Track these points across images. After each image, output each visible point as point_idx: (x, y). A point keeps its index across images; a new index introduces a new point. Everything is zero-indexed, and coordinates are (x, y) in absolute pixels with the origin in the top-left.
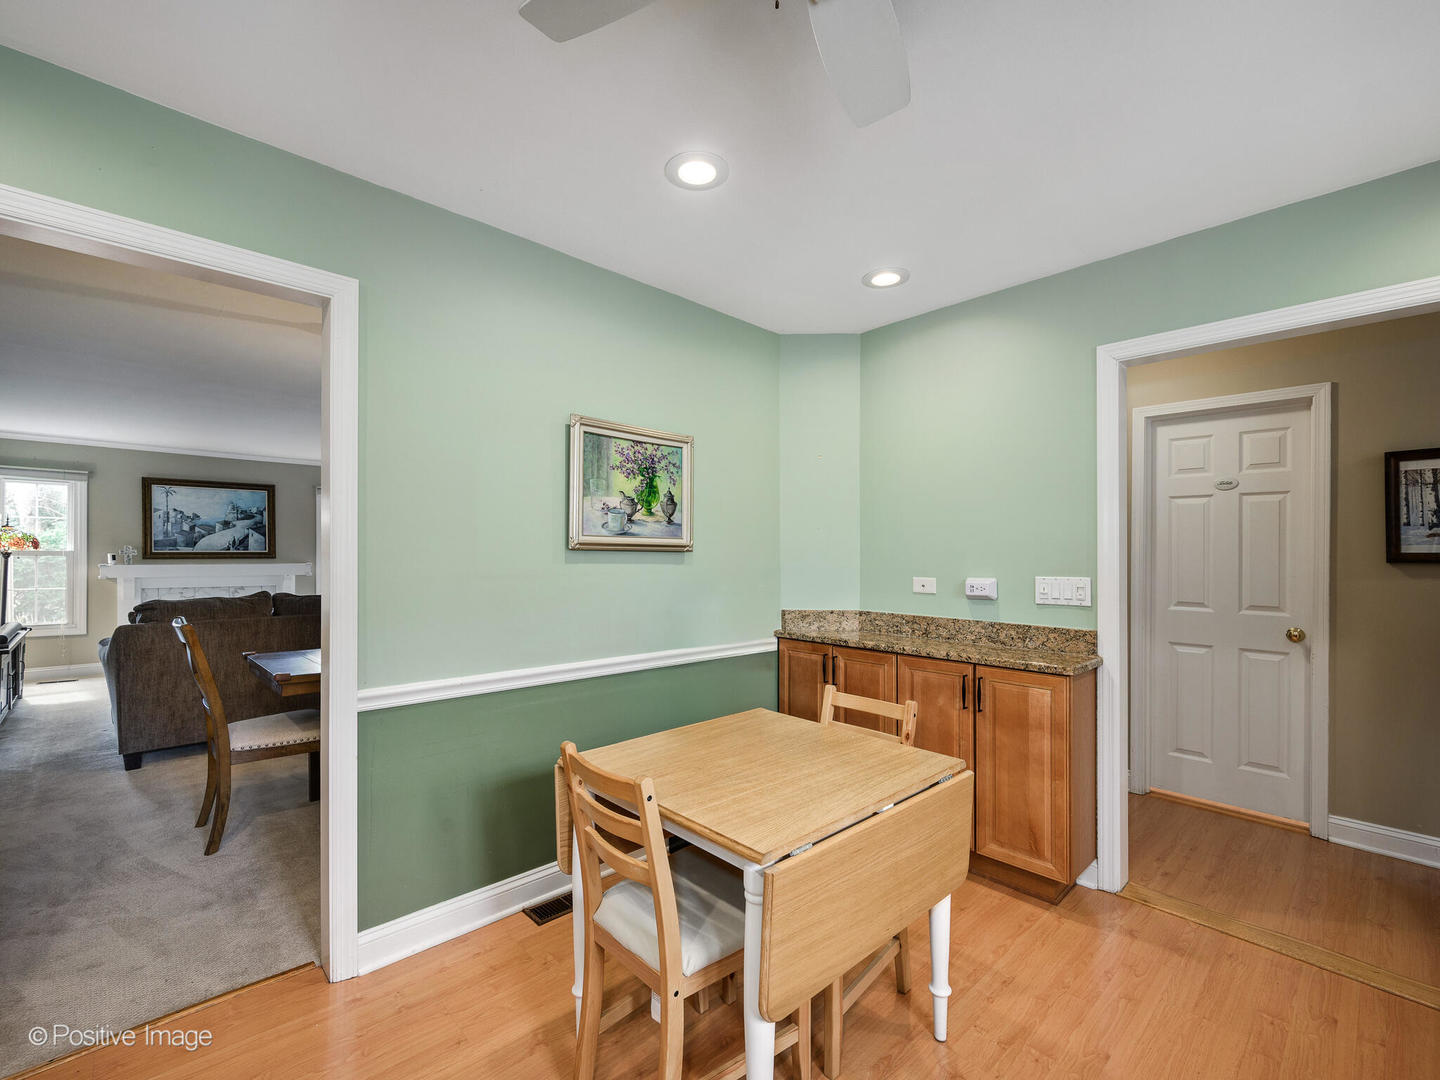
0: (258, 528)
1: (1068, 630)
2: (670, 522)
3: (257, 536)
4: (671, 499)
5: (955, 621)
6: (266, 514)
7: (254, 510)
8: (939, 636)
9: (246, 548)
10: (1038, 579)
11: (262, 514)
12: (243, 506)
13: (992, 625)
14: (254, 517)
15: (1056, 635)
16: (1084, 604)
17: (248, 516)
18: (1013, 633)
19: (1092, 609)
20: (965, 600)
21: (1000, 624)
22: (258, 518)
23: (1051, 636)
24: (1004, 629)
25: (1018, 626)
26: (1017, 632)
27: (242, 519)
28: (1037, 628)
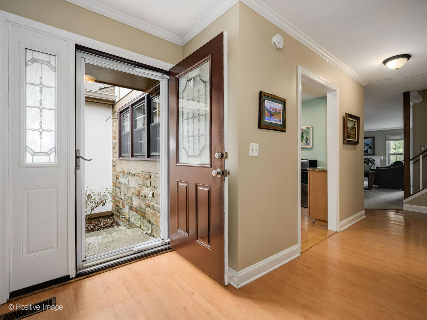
0: (370, 148)
2: (307, 143)
3: (370, 150)
4: (307, 138)
6: (372, 144)
7: (369, 143)
9: (367, 153)
11: (371, 144)
12: (366, 143)
14: (369, 145)
17: (367, 145)
22: (370, 145)
27: (366, 146)
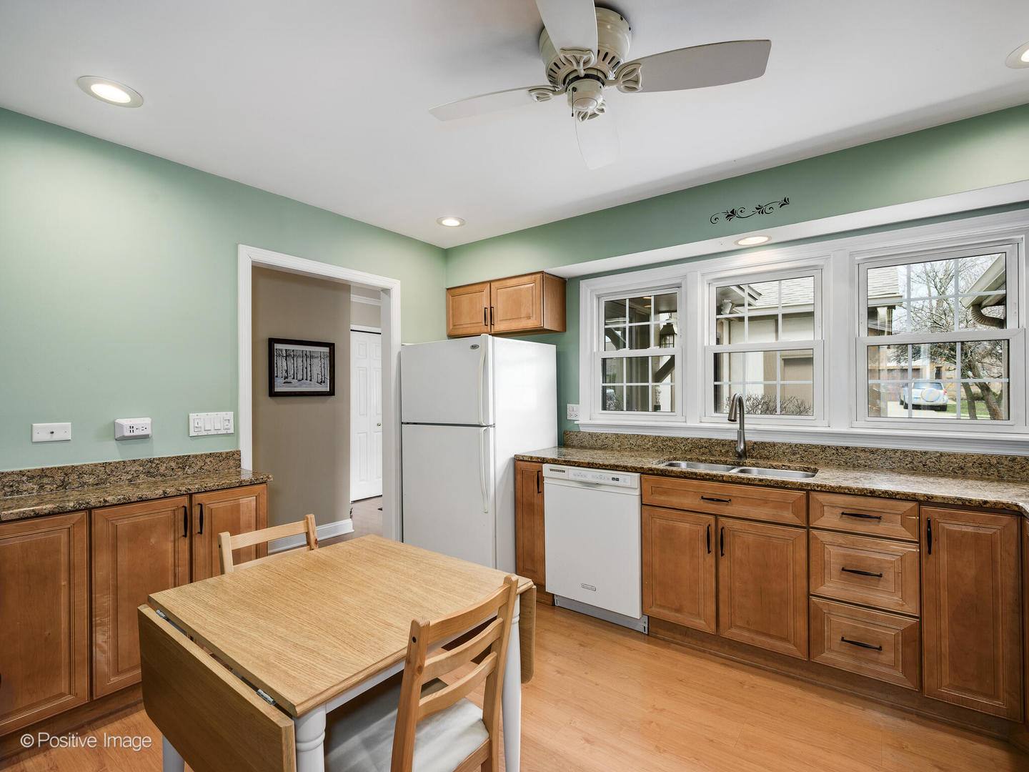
1: (221, 453)
5: (105, 465)
8: (84, 484)
10: (192, 416)
13: (151, 461)
15: (211, 459)
16: (229, 432)
18: (173, 464)
19: (235, 435)
20: (115, 441)
21: (159, 459)
23: (208, 460)
24: (164, 463)
25: (178, 458)
26: (177, 463)
28: (196, 456)
